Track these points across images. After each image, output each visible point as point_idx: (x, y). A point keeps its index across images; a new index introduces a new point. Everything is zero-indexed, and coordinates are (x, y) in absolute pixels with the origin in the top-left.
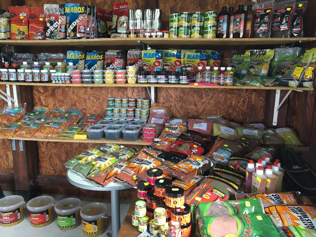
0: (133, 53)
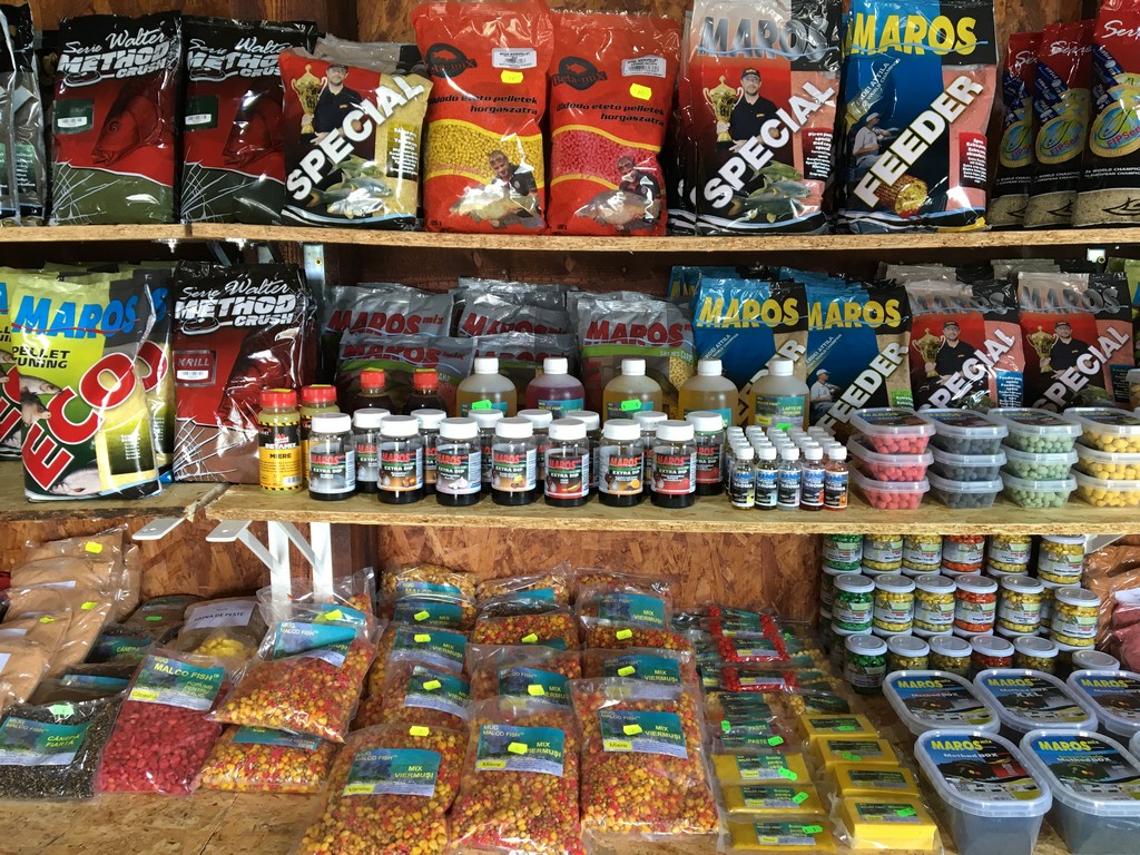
0: (1048, 286)
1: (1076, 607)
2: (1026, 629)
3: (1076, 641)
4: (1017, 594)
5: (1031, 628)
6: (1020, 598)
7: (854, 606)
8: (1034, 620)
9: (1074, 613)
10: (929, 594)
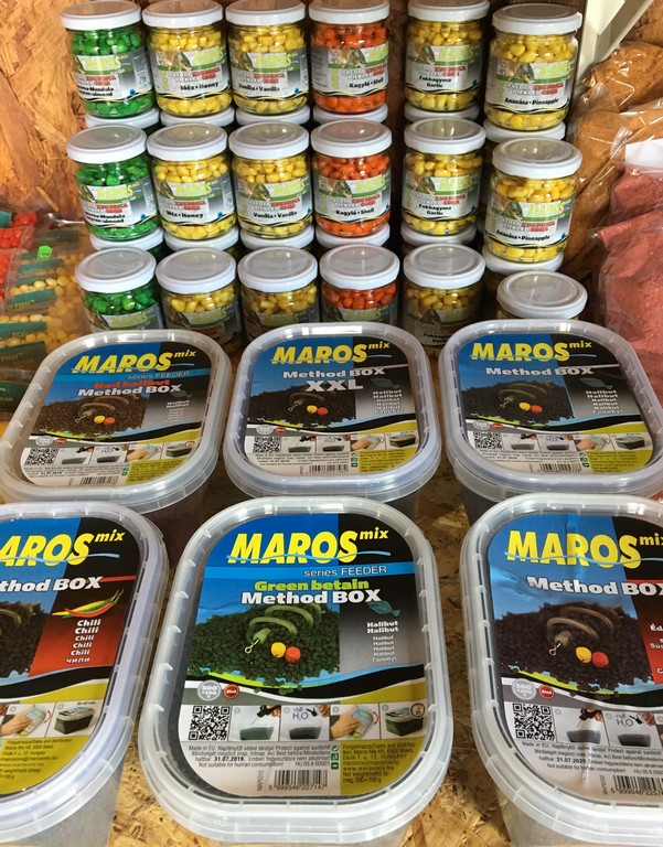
1: (521, 182)
2: (441, 228)
3: (520, 252)
4: (429, 158)
5: (451, 226)
6: (431, 165)
7: (98, 192)
8: (454, 212)
9: (519, 193)
10: (250, 163)
